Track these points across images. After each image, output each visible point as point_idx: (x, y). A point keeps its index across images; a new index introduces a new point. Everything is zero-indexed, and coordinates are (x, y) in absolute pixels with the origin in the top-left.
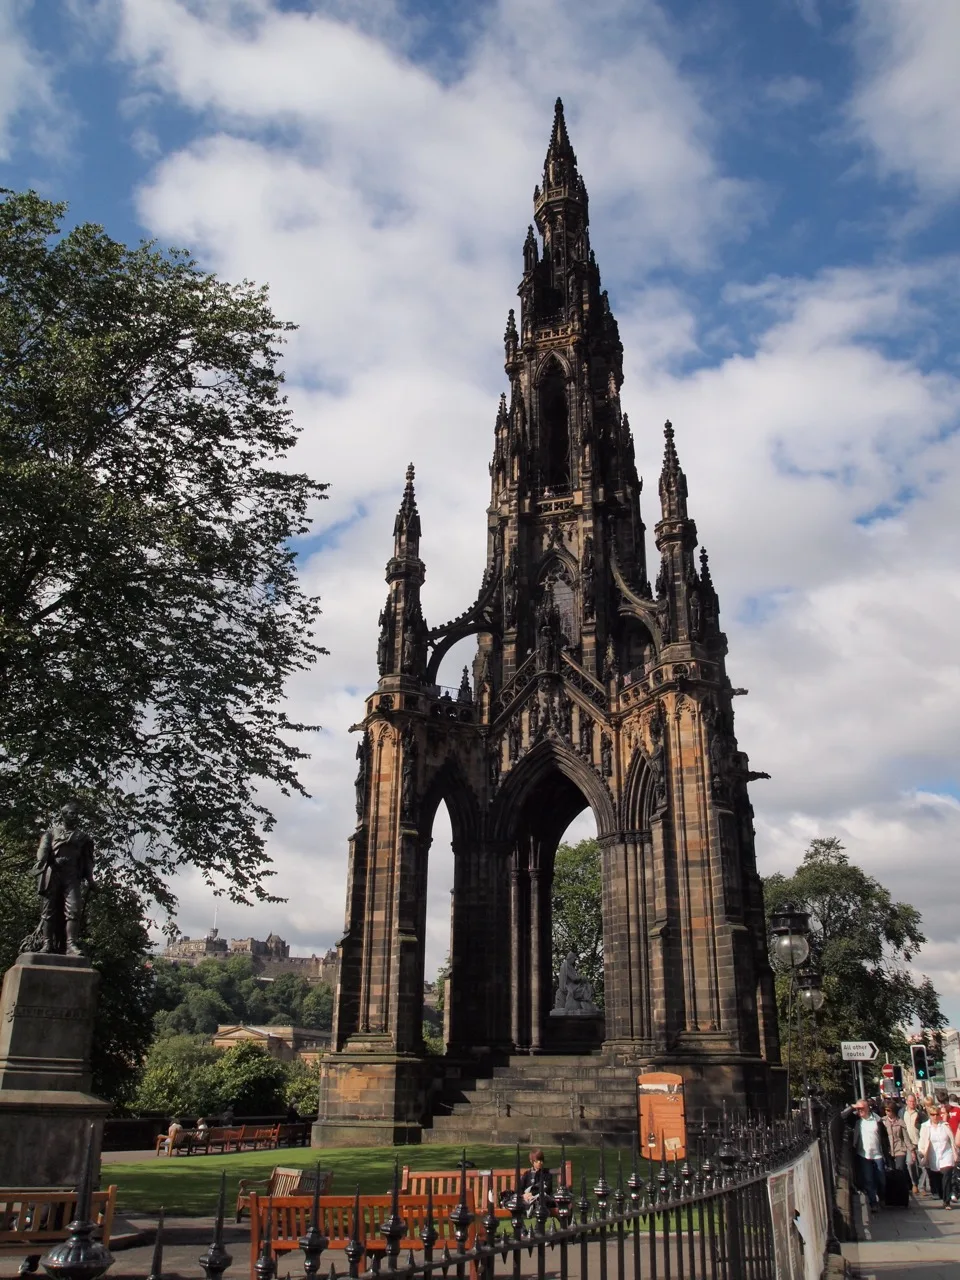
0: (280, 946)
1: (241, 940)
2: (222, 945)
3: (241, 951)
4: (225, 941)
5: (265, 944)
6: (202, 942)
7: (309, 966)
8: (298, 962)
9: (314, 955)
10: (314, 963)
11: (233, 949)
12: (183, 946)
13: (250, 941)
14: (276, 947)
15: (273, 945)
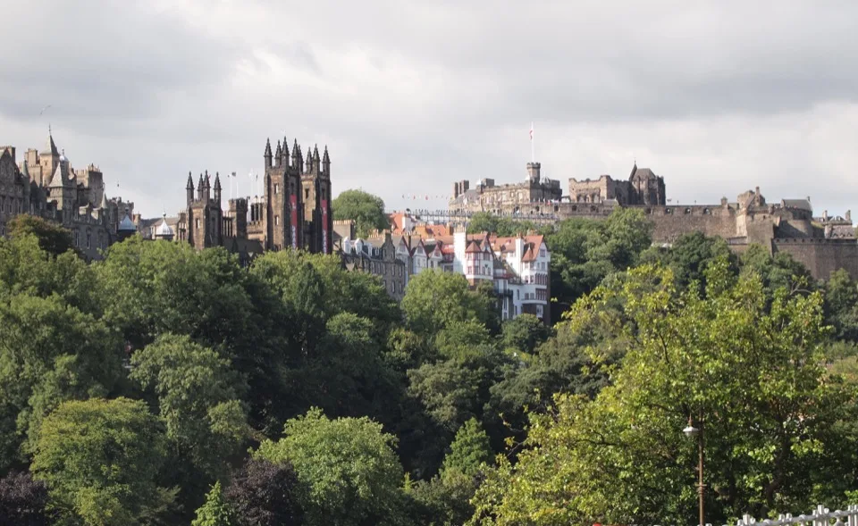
0: (656, 186)
1: (588, 181)
2: (553, 190)
3: (589, 201)
4: (558, 182)
5: (629, 184)
6: (521, 186)
7: (718, 219)
8: (698, 213)
9: (724, 200)
10: (725, 213)
11: (574, 197)
12: (487, 196)
13: (604, 180)
14: (650, 189)
15: (643, 186)
